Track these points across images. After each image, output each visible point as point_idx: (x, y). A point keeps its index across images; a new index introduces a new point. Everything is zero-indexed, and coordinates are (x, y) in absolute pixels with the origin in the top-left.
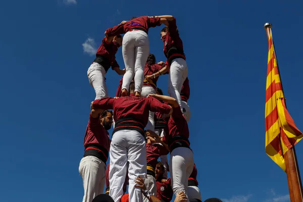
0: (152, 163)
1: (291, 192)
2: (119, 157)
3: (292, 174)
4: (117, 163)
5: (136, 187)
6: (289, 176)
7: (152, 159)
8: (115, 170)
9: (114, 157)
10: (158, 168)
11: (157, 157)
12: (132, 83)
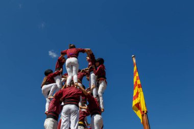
2: (65, 119)
4: (65, 122)
7: (82, 118)
11: (84, 117)
12: (72, 81)
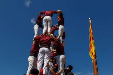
0: (52, 59)
1: (94, 72)
2: (41, 56)
3: (95, 66)
4: (41, 58)
5: (46, 66)
6: (94, 67)
8: (40, 60)
9: (40, 56)
10: (54, 60)
11: (53, 57)
